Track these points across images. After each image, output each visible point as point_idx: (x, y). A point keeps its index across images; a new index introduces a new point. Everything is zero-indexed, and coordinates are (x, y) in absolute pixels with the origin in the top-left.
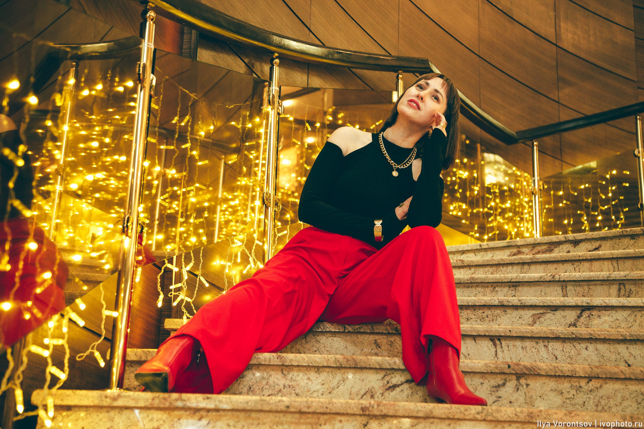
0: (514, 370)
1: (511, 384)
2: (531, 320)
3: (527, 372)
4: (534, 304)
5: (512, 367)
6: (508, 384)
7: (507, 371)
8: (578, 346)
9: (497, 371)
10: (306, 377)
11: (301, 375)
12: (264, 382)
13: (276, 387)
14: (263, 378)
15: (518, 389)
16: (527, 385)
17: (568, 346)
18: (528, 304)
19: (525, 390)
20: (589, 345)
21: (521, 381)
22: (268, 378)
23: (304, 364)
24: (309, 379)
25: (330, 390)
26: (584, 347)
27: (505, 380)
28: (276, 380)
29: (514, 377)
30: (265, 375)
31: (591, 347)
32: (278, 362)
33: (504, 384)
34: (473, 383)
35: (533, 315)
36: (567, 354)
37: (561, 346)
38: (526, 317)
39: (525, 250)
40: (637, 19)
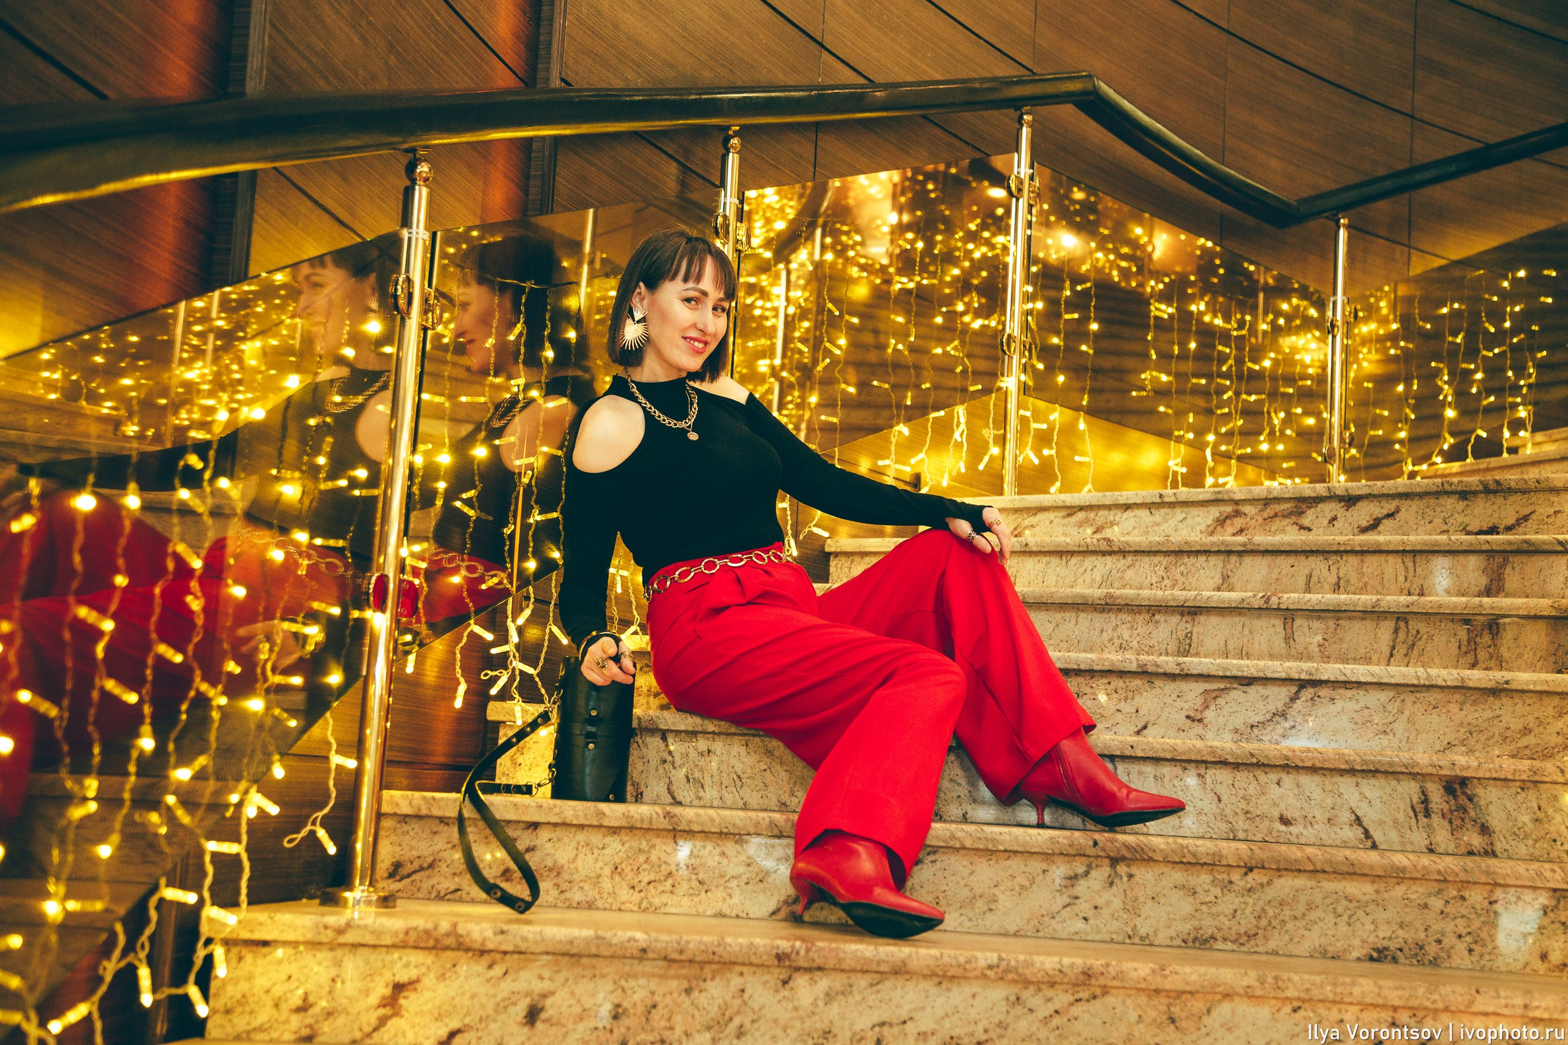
0: (1104, 850)
1: (1101, 873)
2: (1200, 701)
3: (1128, 855)
4: (1205, 672)
5: (1101, 844)
6: (1094, 873)
7: (1092, 851)
8: (1263, 778)
9: (1072, 851)
10: (718, 851)
11: (709, 846)
12: (642, 858)
13: (664, 867)
14: (640, 850)
15: (1111, 884)
16: (1130, 876)
17: (1243, 777)
18: (1195, 672)
19: (1125, 886)
20: (1284, 776)
21: (1118, 868)
22: (649, 852)
23: (714, 830)
24: (723, 854)
25: (761, 876)
26: (1275, 780)
27: (1089, 866)
28: (663, 856)
29: (1107, 861)
30: (644, 845)
31: (1288, 780)
32: (665, 824)
33: (1087, 874)
34: (1027, 869)
35: (1206, 691)
36: (1241, 793)
37: (1230, 776)
38: (1191, 696)
39: (1248, 509)
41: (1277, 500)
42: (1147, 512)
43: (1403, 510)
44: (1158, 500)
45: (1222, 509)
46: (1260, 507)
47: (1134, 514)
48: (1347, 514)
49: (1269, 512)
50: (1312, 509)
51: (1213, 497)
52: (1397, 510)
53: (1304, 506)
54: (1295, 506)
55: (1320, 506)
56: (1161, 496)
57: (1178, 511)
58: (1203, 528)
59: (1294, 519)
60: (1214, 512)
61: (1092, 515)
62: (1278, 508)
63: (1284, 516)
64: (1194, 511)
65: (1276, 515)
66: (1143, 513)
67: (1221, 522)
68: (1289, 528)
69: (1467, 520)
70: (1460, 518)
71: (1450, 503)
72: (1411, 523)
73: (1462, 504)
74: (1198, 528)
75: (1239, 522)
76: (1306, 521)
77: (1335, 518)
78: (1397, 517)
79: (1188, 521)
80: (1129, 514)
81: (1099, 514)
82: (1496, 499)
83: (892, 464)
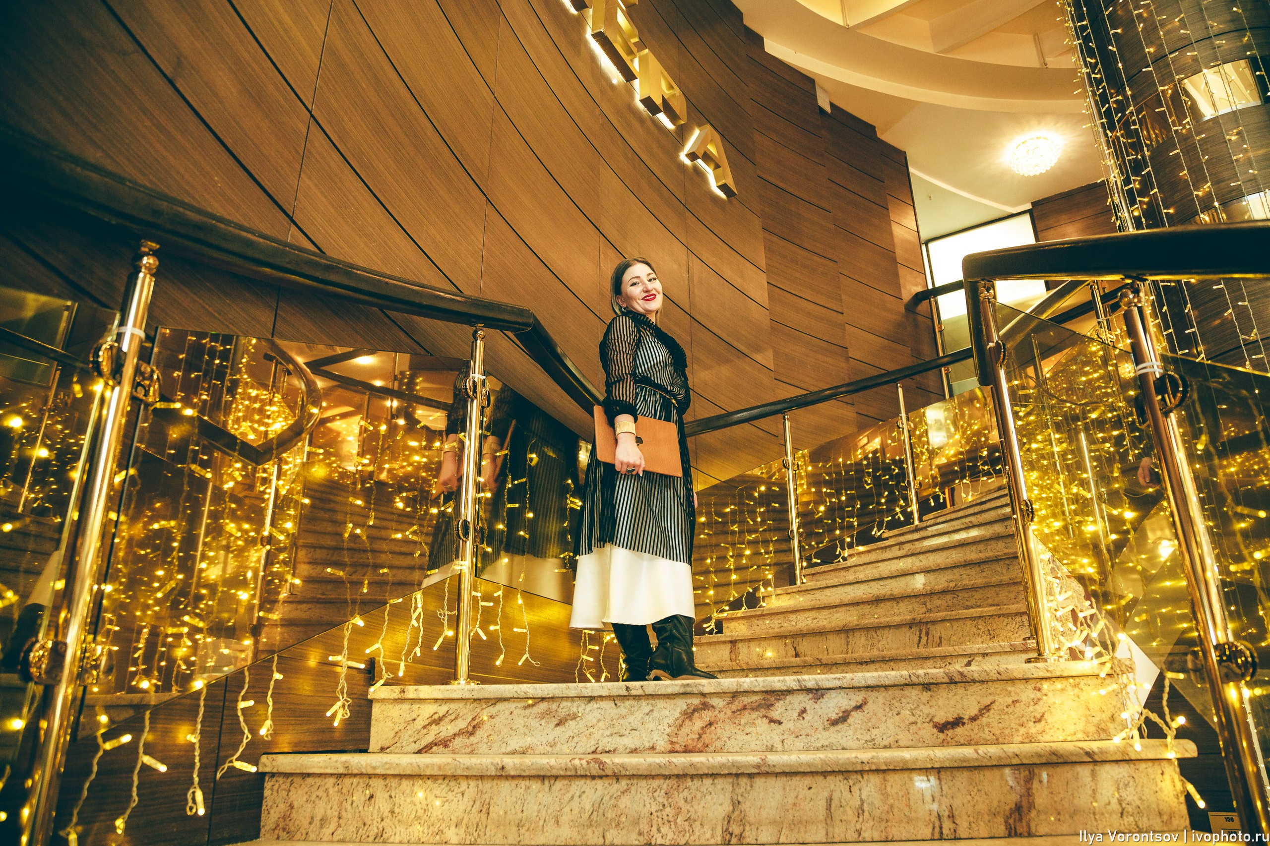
39: (716, 702)
40: (771, 297)
41: (746, 692)
42: (612, 704)
43: (870, 701)
44: (625, 693)
45: (689, 701)
46: (727, 700)
47: (598, 706)
48: (816, 706)
49: (737, 705)
50: (781, 702)
51: (682, 690)
52: (865, 702)
53: (773, 699)
54: (764, 699)
55: (789, 698)
56: (627, 688)
57: (643, 703)
58: (671, 721)
59: (763, 711)
60: (682, 704)
61: (554, 706)
62: (746, 700)
63: (753, 709)
64: (661, 703)
65: (744, 708)
66: (608, 705)
67: (689, 715)
68: (759, 721)
69: (932, 711)
70: (926, 710)
71: (914, 693)
72: (880, 715)
73: (926, 695)
74: (666, 721)
75: (707, 715)
76: (775, 714)
77: (804, 711)
78: (865, 708)
79: (655, 714)
80: (593, 705)
81: (562, 706)
82: (960, 690)
83: (344, 660)
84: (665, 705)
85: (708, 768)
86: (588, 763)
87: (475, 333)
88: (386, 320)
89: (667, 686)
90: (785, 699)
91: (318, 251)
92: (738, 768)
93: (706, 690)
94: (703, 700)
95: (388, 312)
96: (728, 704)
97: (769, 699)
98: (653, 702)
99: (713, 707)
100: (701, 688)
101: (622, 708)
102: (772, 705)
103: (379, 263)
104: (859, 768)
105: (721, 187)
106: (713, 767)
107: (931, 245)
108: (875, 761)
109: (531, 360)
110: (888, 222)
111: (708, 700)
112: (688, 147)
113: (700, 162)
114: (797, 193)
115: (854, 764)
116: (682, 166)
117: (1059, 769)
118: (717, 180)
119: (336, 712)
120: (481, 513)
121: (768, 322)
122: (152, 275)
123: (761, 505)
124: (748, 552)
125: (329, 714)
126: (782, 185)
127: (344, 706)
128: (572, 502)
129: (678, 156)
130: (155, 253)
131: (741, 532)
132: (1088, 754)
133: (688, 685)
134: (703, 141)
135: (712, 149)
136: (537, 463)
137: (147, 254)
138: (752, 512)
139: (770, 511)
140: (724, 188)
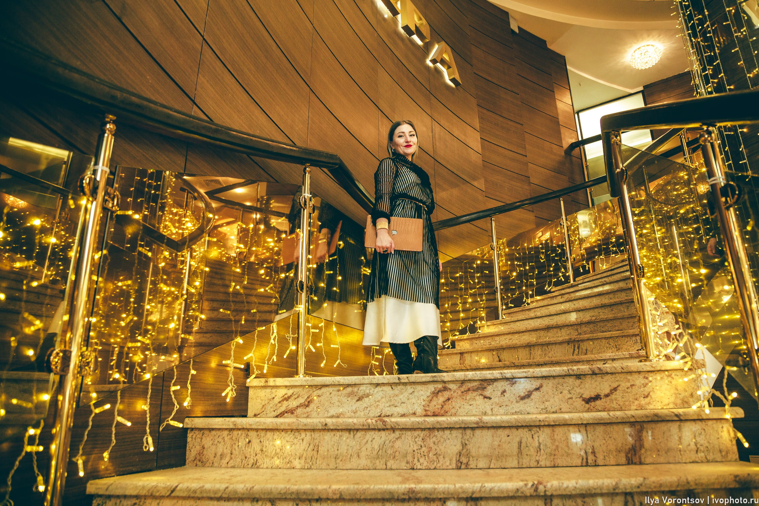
39: (452, 386)
40: (483, 147)
41: (470, 381)
42: (390, 388)
43: (544, 385)
44: (397, 381)
45: (436, 386)
46: (459, 385)
47: (381, 389)
48: (512, 388)
49: (465, 387)
50: (491, 386)
51: (431, 380)
52: (541, 386)
53: (486, 384)
54: (481, 384)
55: (495, 384)
56: (399, 379)
57: (409, 387)
58: (425, 398)
59: (480, 392)
60: (431, 388)
61: (356, 389)
62: (470, 385)
63: (474, 390)
64: (419, 387)
65: (469, 390)
66: (387, 389)
67: (436, 394)
68: (477, 398)
69: (582, 391)
70: (578, 390)
71: (571, 381)
72: (550, 393)
73: (578, 382)
74: (422, 398)
75: (446, 394)
76: (487, 393)
77: (504, 391)
78: (541, 389)
79: (416, 393)
80: (379, 389)
81: (360, 389)
82: (599, 378)
83: (232, 363)
84: (421, 388)
85: (448, 424)
86: (376, 421)
87: (305, 169)
88: (251, 162)
89: (422, 377)
90: (493, 384)
91: (209, 120)
92: (465, 424)
93: (446, 379)
94: (444, 385)
95: (253, 157)
96: (459, 387)
97: (483, 385)
98: (414, 387)
99: (450, 389)
100: (443, 378)
101: (396, 390)
102: (485, 388)
103: (247, 128)
104: (538, 424)
105: (451, 80)
106: (450, 423)
107: (581, 114)
108: (547, 419)
109: (339, 186)
110: (554, 100)
111: (447, 385)
112: (431, 56)
113: (439, 65)
114: (499, 84)
115: (534, 421)
116: (428, 68)
117: (659, 425)
118: (449, 75)
119: (228, 393)
120: (311, 277)
121: (481, 162)
122: (113, 135)
123: (478, 272)
124: (470, 300)
125: (223, 394)
126: (490, 79)
127: (232, 390)
128: (364, 270)
129: (425, 61)
130: (114, 122)
131: (466, 289)
132: (676, 415)
133: (435, 376)
134: (440, 52)
135: (446, 57)
136: (343, 247)
137: (109, 122)
138: (473, 278)
139: (483, 276)
140: (453, 80)
